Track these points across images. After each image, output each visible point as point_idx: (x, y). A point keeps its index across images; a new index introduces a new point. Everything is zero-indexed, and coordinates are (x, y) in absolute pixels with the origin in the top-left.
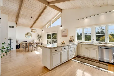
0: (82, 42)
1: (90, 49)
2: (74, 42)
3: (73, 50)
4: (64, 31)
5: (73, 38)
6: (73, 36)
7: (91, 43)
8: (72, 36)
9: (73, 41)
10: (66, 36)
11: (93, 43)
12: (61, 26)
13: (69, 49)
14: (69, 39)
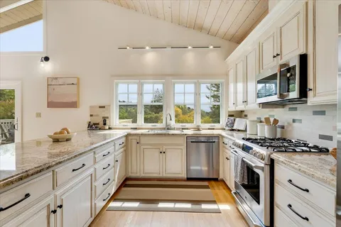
0: (136, 129)
1: (165, 147)
2: (110, 129)
3: (112, 164)
4: (60, 82)
5: (103, 113)
6: (104, 107)
7: (164, 129)
8: (100, 107)
9: (105, 124)
10: (74, 105)
11: (168, 129)
12: (47, 59)
13: (97, 166)
14: (88, 119)
